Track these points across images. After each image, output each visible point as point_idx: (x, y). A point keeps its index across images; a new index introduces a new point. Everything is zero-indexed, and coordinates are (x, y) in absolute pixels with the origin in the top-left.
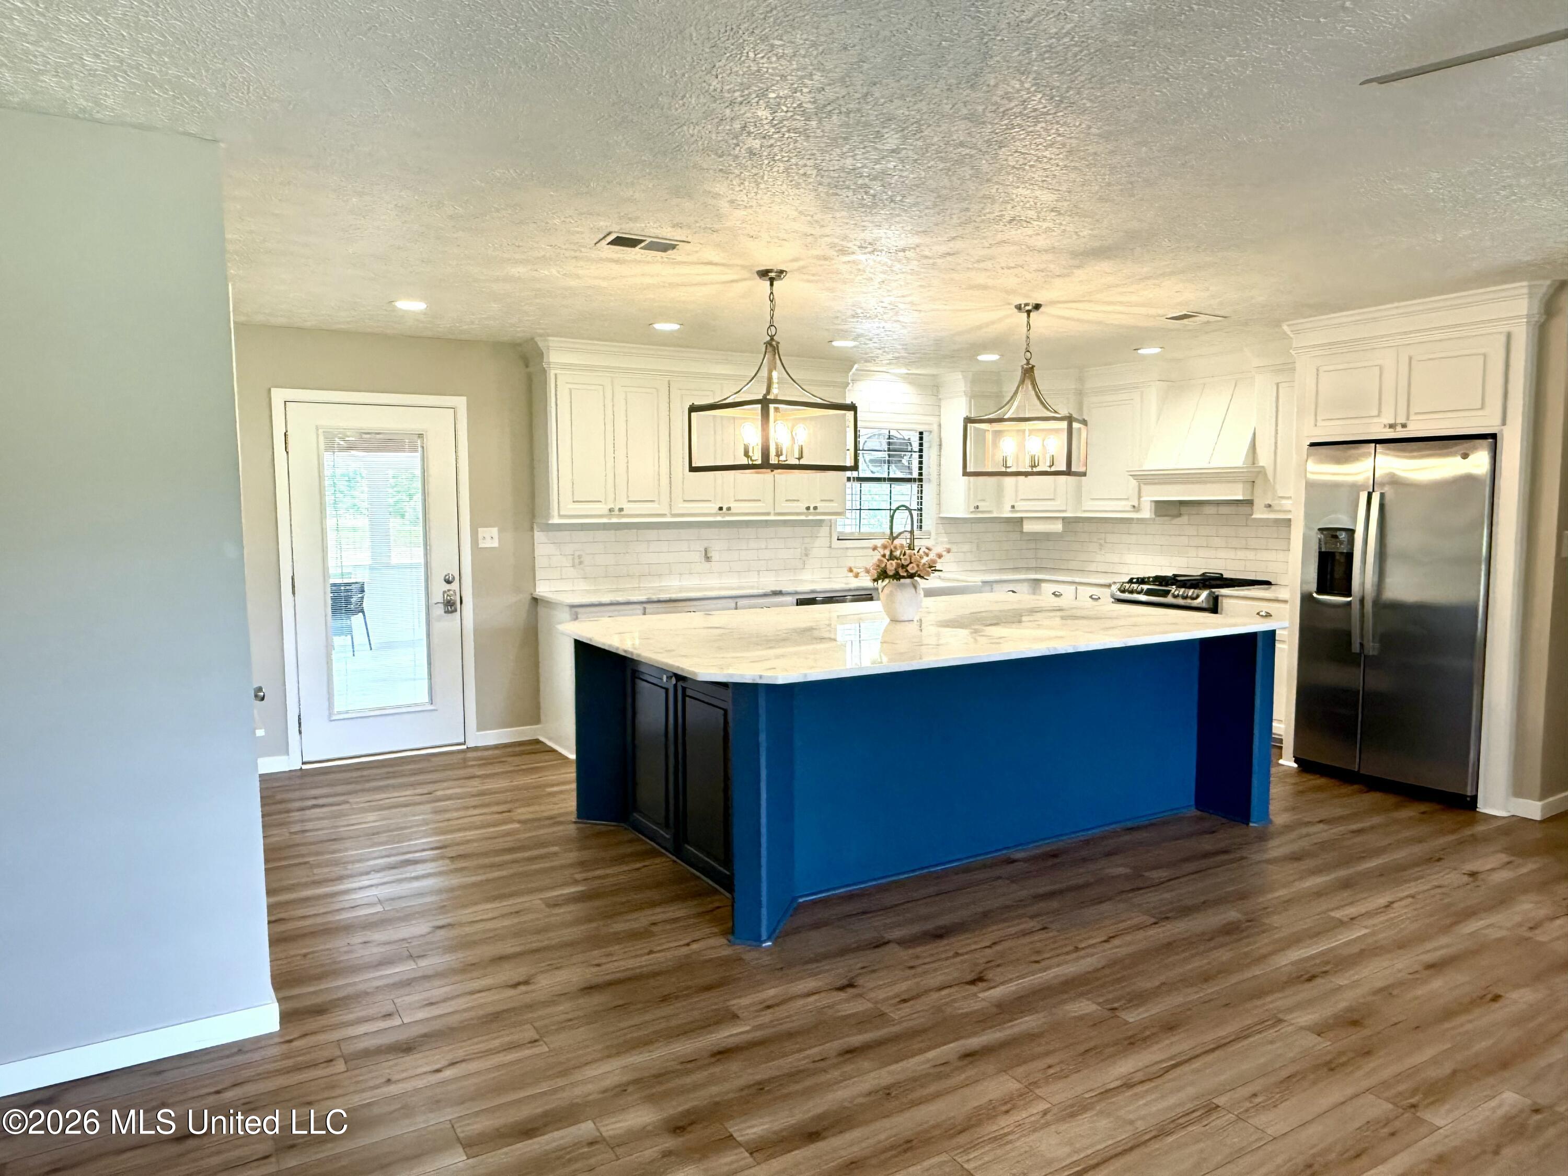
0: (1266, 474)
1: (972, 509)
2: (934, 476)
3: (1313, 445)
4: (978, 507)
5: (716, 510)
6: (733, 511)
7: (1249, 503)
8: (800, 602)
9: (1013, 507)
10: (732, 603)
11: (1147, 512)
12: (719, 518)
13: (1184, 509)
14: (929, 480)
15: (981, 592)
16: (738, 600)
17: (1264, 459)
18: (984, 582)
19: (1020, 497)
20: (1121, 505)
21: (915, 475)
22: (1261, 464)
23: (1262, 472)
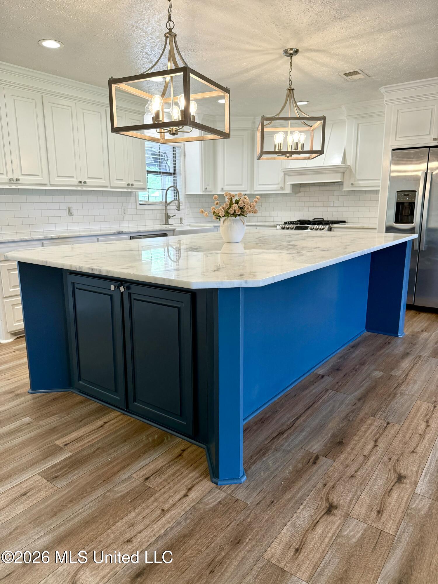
0: (351, 170)
1: (204, 190)
2: (182, 172)
3: (393, 150)
4: (206, 188)
5: (77, 183)
6: (88, 184)
7: (341, 184)
8: (132, 238)
9: (222, 189)
10: (95, 239)
11: (288, 190)
12: (79, 189)
13: (302, 189)
14: (180, 174)
15: (213, 231)
16: (98, 237)
17: (349, 162)
18: (215, 227)
19: (226, 184)
20: (274, 187)
21: (172, 171)
22: (348, 164)
23: (349, 168)
